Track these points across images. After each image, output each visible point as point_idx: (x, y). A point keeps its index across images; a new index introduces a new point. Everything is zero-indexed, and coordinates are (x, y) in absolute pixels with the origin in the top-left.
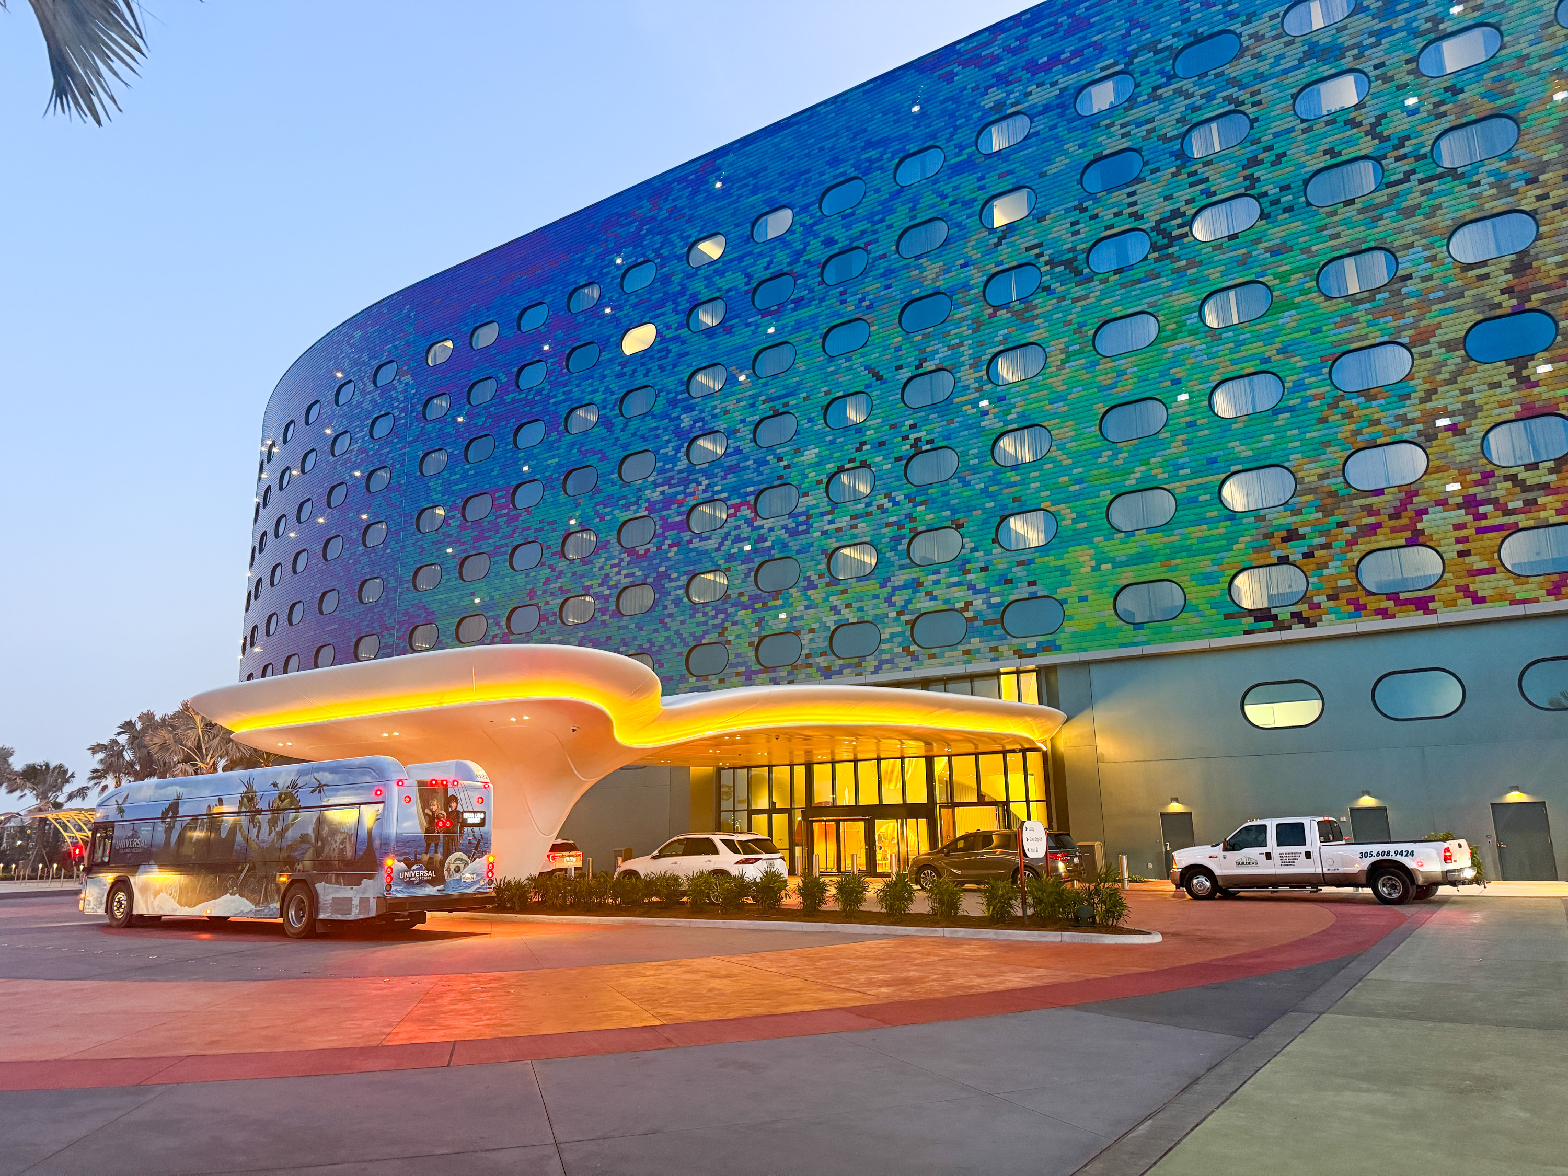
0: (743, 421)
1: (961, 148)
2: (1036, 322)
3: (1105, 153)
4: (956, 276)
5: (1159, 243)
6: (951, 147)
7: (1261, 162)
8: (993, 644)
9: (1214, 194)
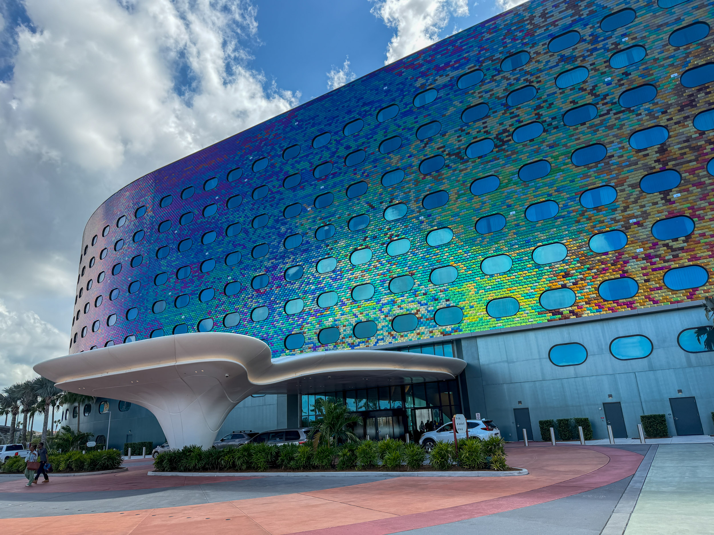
0: (310, 229)
1: (406, 105)
2: (444, 181)
3: (472, 105)
4: (406, 161)
5: (498, 144)
6: (402, 105)
7: (543, 107)
8: (431, 329)
9: (522, 121)
